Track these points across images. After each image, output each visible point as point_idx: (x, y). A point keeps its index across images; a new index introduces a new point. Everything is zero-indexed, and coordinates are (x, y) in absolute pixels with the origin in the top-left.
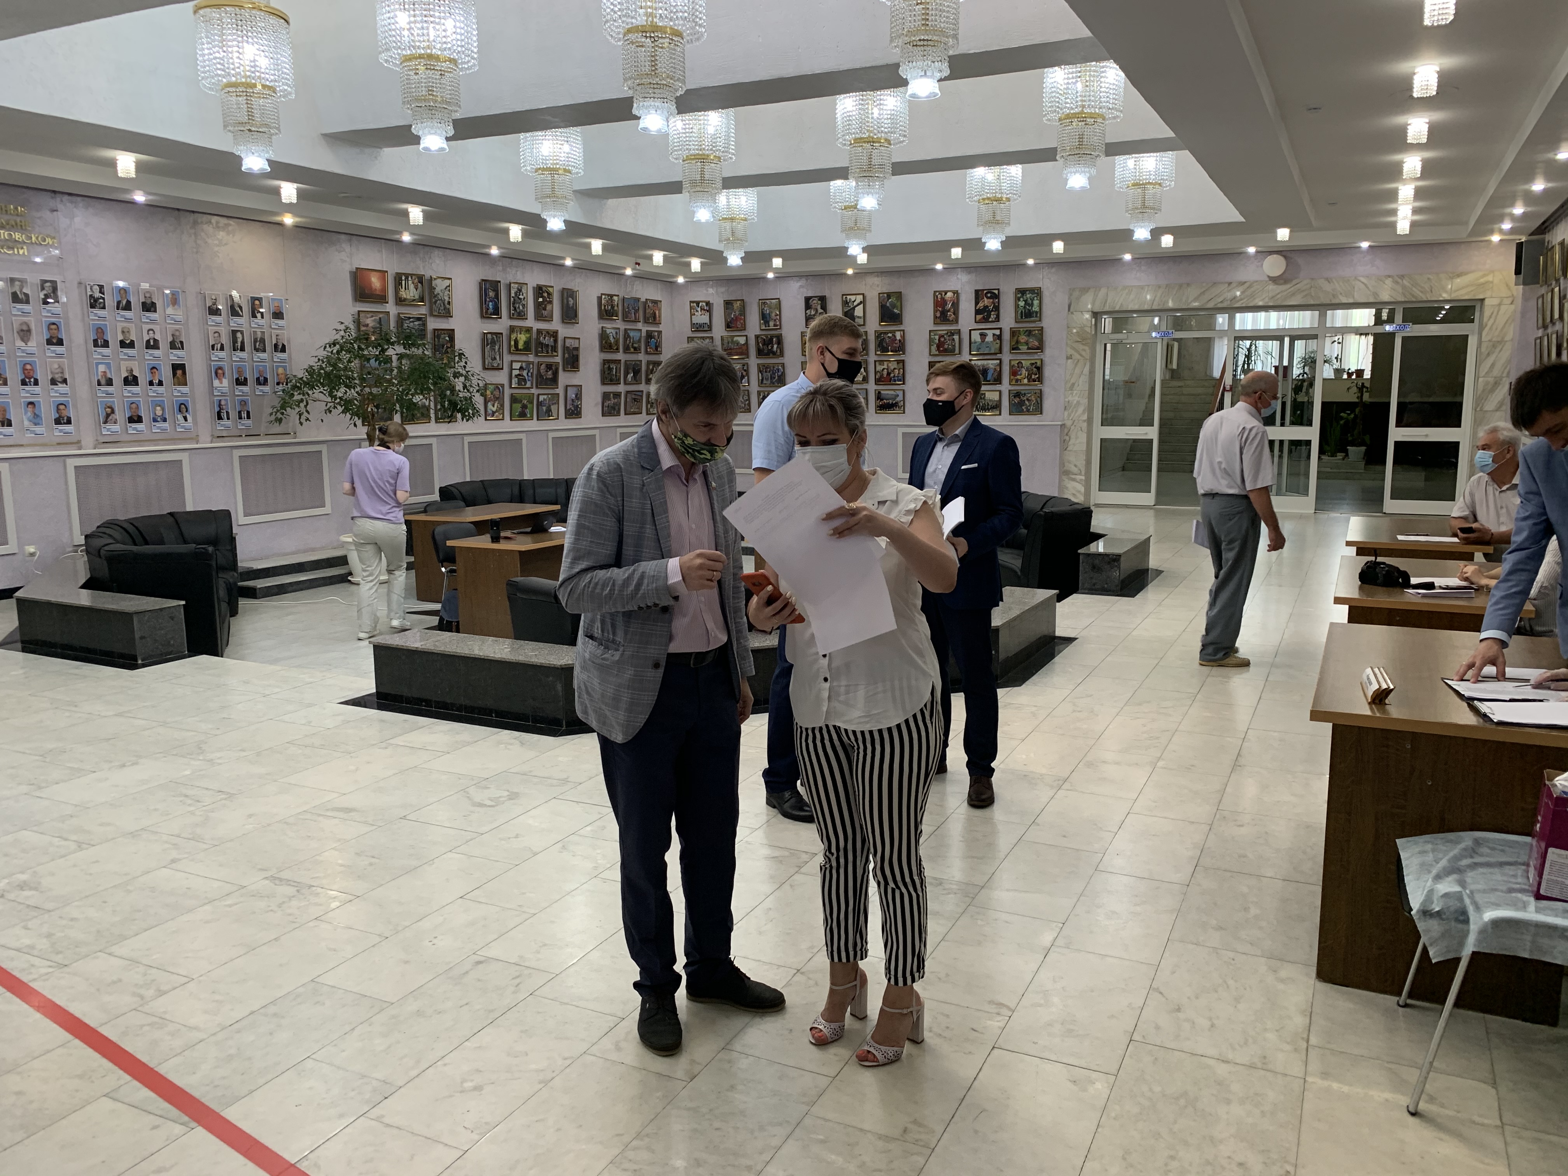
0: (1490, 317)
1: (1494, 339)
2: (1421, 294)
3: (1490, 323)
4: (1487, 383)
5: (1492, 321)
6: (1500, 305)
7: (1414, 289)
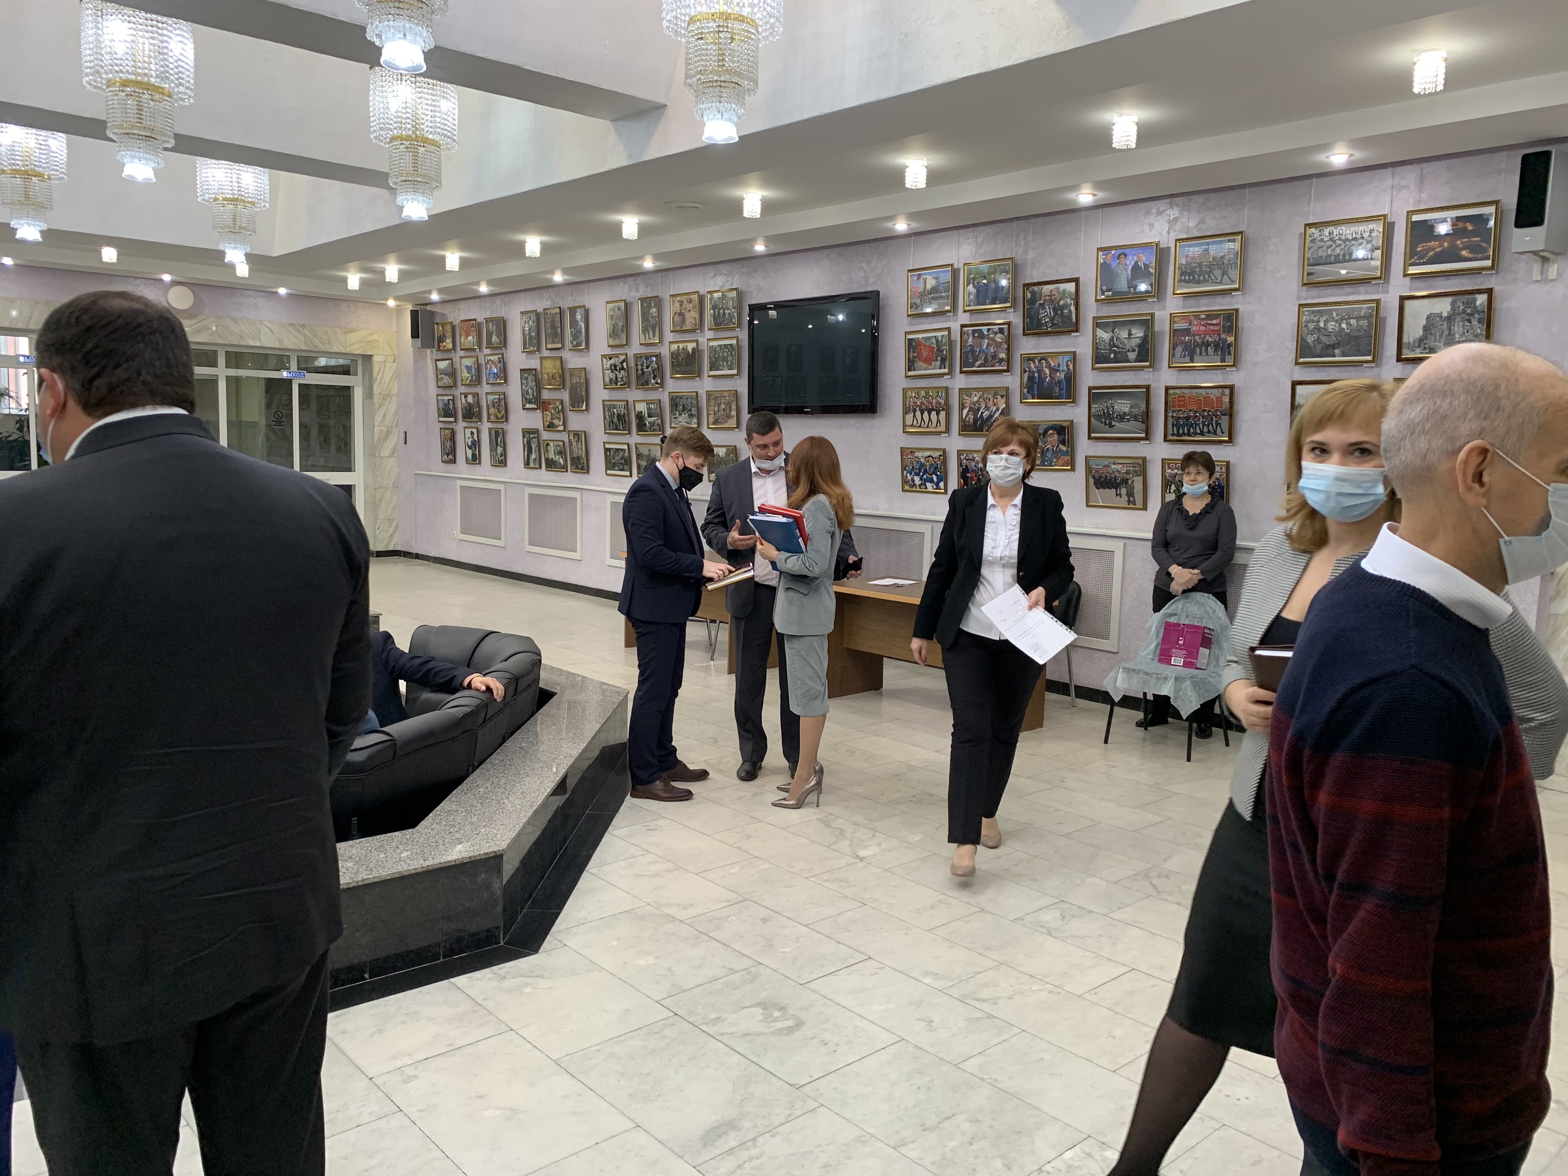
0: (379, 372)
1: (383, 393)
2: (321, 345)
3: (379, 378)
4: (381, 431)
5: (380, 375)
6: (385, 362)
7: (314, 339)
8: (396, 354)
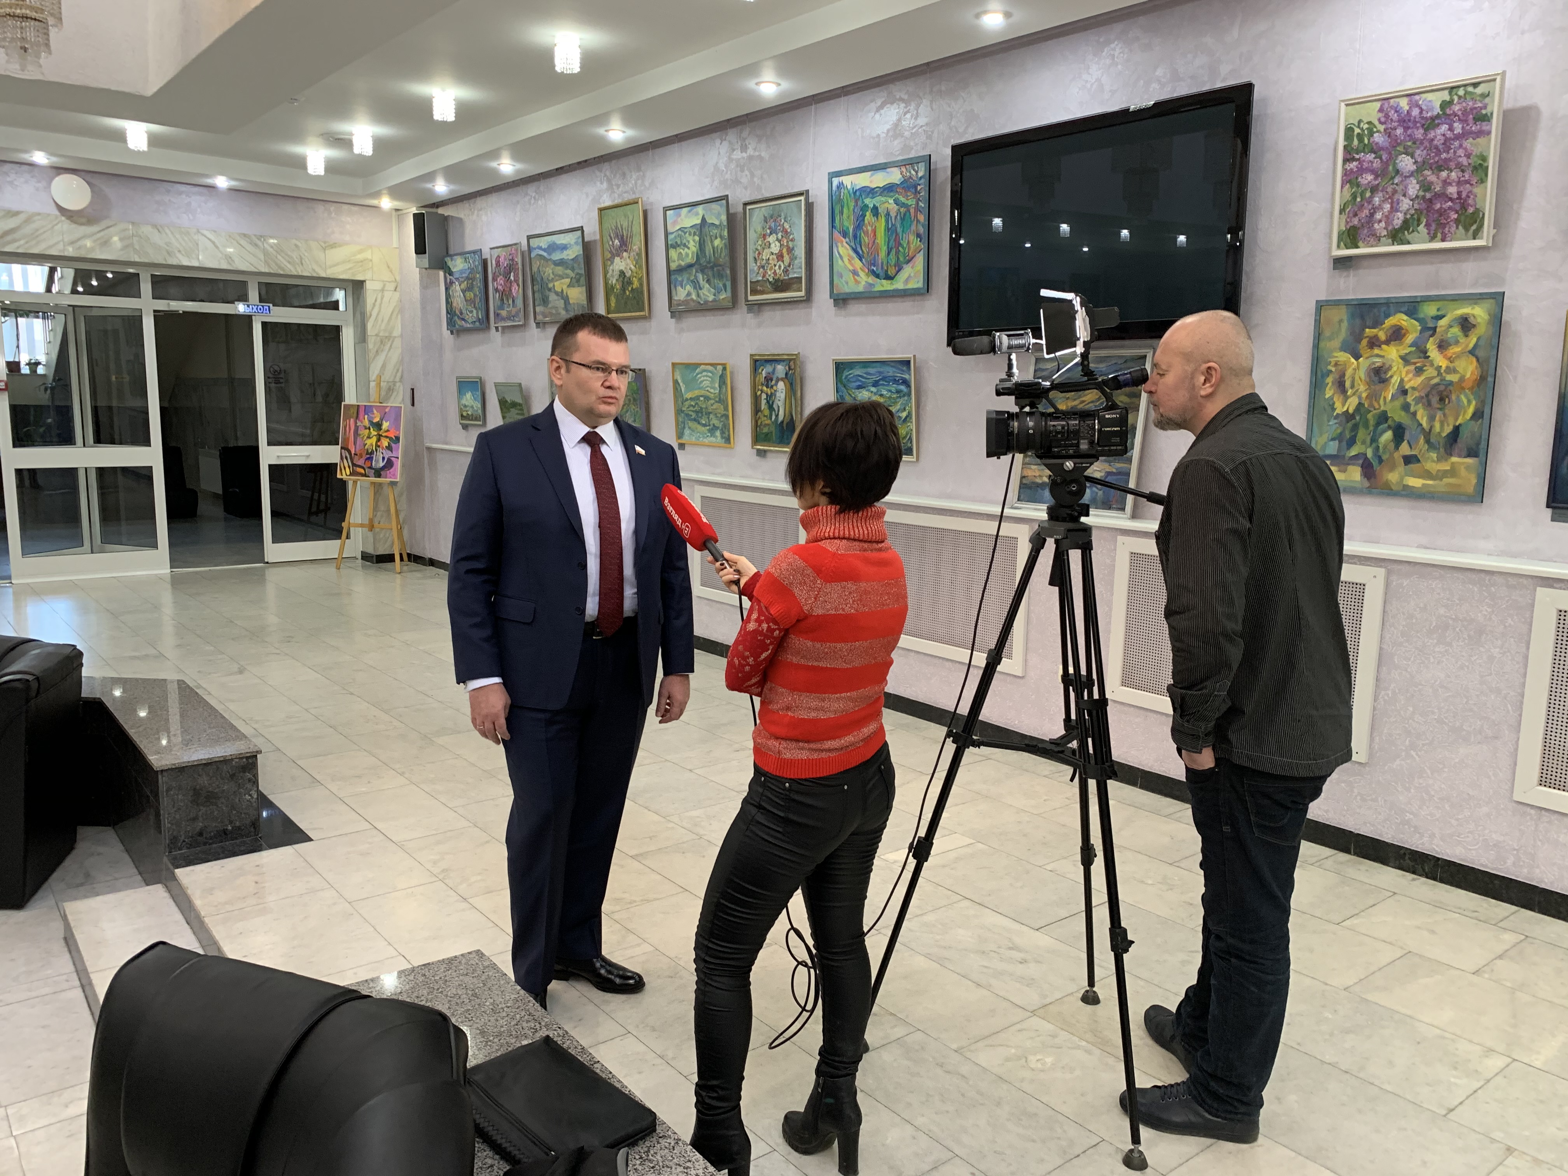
0: (374, 305)
1: (381, 334)
2: (289, 265)
3: (374, 314)
5: (376, 309)
6: (383, 290)
7: (279, 257)
8: (398, 278)
